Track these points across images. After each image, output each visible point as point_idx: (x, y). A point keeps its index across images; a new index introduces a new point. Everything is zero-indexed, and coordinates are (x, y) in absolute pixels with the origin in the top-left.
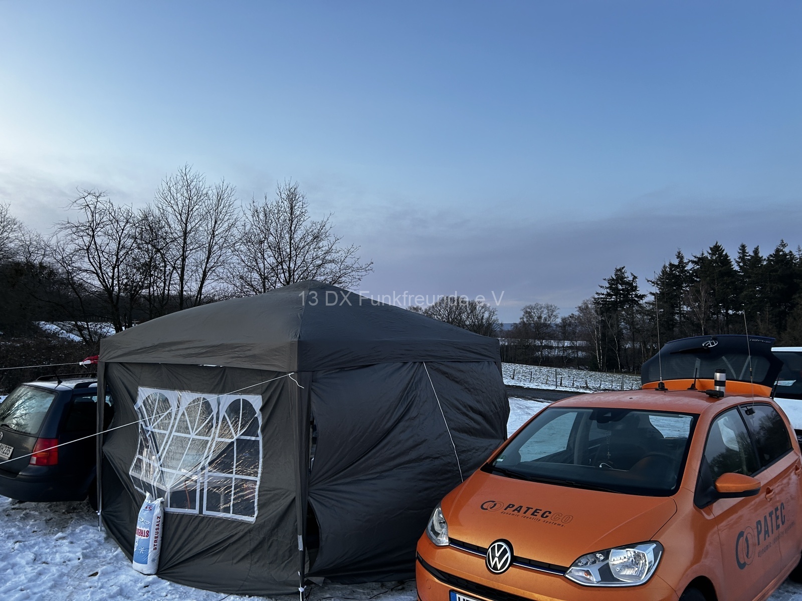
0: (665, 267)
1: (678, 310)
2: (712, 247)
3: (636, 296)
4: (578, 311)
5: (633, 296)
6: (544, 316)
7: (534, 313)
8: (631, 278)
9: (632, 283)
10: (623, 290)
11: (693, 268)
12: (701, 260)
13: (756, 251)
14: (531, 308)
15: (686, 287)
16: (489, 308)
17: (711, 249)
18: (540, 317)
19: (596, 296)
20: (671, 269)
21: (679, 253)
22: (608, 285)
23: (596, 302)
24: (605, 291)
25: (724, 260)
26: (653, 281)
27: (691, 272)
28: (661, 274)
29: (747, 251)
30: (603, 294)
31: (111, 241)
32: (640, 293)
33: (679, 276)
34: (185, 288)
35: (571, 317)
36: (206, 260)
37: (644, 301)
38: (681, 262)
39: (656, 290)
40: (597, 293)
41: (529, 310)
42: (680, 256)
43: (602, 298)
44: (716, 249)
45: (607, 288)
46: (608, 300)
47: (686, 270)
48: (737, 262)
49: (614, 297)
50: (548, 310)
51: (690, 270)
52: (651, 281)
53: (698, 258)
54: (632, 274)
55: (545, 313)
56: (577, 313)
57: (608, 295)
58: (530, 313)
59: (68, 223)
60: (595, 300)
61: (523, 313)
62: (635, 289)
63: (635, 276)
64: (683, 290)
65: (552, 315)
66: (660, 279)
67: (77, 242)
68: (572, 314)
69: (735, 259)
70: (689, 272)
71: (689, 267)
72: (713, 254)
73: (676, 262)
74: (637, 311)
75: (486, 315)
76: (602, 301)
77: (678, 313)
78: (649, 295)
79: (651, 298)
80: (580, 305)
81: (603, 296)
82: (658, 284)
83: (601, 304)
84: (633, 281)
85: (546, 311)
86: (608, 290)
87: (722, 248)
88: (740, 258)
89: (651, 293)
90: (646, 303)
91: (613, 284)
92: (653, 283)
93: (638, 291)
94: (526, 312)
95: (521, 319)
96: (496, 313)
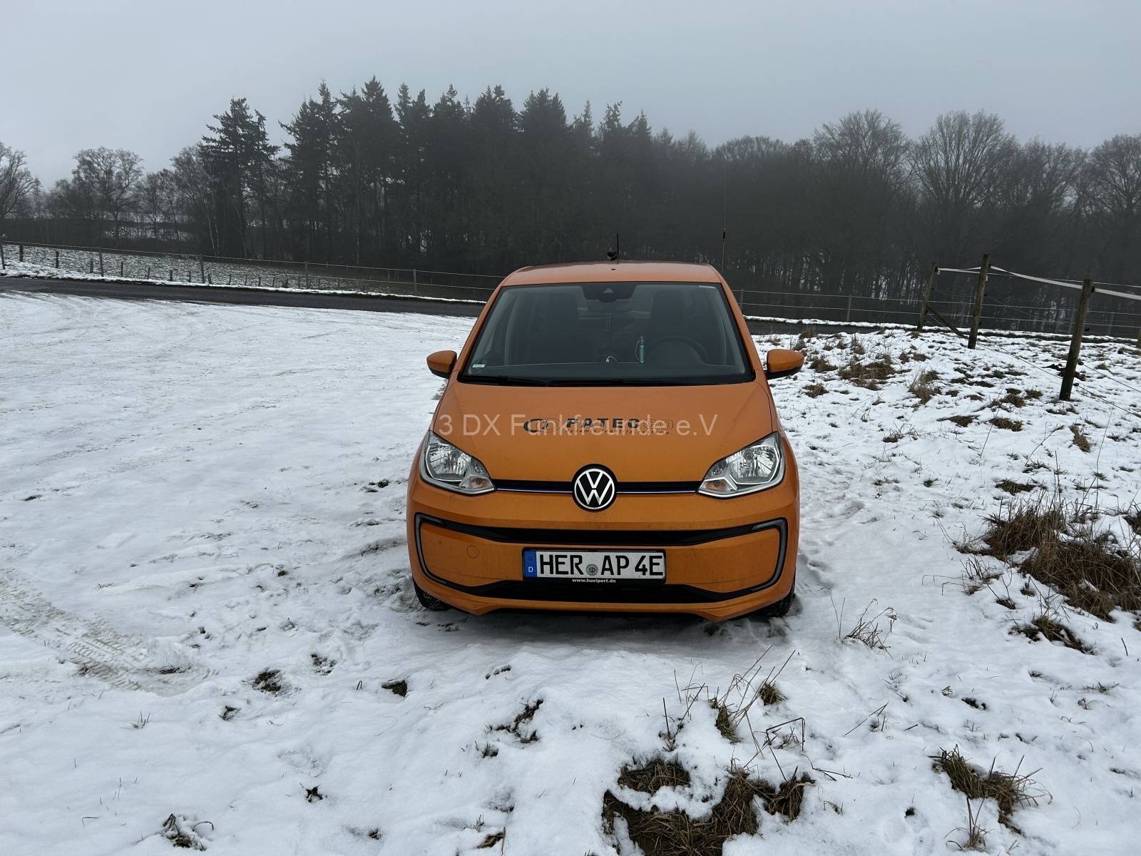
0: (304, 105)
1: (323, 173)
2: (368, 83)
3: (265, 147)
4: (174, 166)
5: (261, 148)
6: (116, 171)
7: (99, 164)
8: (255, 119)
9: (258, 126)
10: (244, 136)
11: (342, 112)
12: (352, 102)
13: (422, 97)
14: (93, 155)
15: (334, 139)
17: (366, 85)
18: (109, 173)
19: (205, 143)
20: (312, 110)
21: (323, 86)
22: (221, 127)
23: (204, 152)
24: (217, 136)
26: (289, 126)
27: (339, 118)
28: (300, 116)
29: (409, 95)
30: (214, 141)
32: (271, 143)
33: (325, 122)
35: (162, 174)
37: (277, 156)
38: (326, 101)
39: (292, 140)
40: (205, 139)
41: (88, 158)
42: (324, 92)
43: (213, 147)
44: (373, 88)
45: (220, 131)
46: (223, 150)
47: (333, 115)
48: (397, 109)
49: (231, 146)
50: (123, 160)
51: (339, 114)
52: (286, 127)
53: (348, 97)
54: (257, 112)
55: (117, 165)
56: (173, 169)
57: (223, 142)
58: (89, 163)
60: (202, 150)
61: (78, 164)
62: (262, 136)
63: (261, 116)
64: (330, 144)
65: (130, 169)
66: (298, 124)
71: (338, 110)
72: (369, 94)
73: (319, 100)
76: (213, 152)
77: (322, 178)
80: (178, 156)
81: (214, 144)
82: (295, 132)
83: (212, 156)
84: (259, 123)
85: (119, 163)
86: (222, 135)
87: (380, 87)
89: (286, 145)
91: (230, 126)
92: (289, 129)
93: (267, 140)
94: (83, 162)
95: (74, 173)
96: (23, 159)
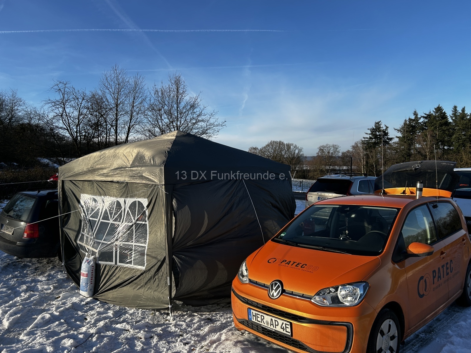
0: (406, 121)
1: (413, 147)
2: (436, 108)
3: (388, 138)
4: (352, 148)
5: (386, 139)
6: (331, 152)
7: (325, 150)
8: (384, 128)
9: (385, 131)
10: (379, 135)
11: (424, 121)
12: (429, 116)
13: (463, 110)
14: (324, 147)
15: (419, 132)
16: (298, 147)
17: (435, 109)
18: (329, 152)
19: (363, 139)
20: (409, 122)
21: (415, 112)
22: (370, 132)
23: (363, 143)
24: (368, 136)
25: (444, 116)
26: (398, 129)
27: (422, 123)
28: (403, 125)
29: (457, 110)
30: (367, 138)
31: (75, 110)
32: (390, 137)
33: (415, 126)
34: (118, 137)
35: (347, 152)
36: (129, 121)
37: (392, 142)
38: (416, 117)
39: (400, 135)
40: (364, 138)
41: (322, 148)
42: (415, 114)
43: (366, 140)
44: (439, 109)
45: (370, 134)
46: (370, 141)
47: (419, 122)
48: (451, 117)
49: (374, 139)
50: (334, 148)
51: (422, 122)
52: (397, 130)
53: (427, 115)
54: (385, 125)
55: (332, 150)
56: (351, 150)
57: (371, 138)
58: (322, 150)
59: (49, 100)
60: (362, 142)
61: (319, 150)
62: (386, 134)
63: (387, 127)
64: (416, 134)
65: (336, 151)
66: (403, 128)
67: (55, 111)
68: (348, 150)
69: (450, 115)
70: (421, 124)
71: (422, 120)
72: (436, 112)
73: (413, 117)
74: (388, 148)
75: (297, 151)
76: (367, 142)
77: (413, 149)
78: (395, 138)
79: (397, 140)
80: (353, 145)
81: (367, 139)
82: (401, 131)
83: (366, 144)
84: (386, 130)
85: (332, 149)
86: (370, 135)
87: (442, 108)
88: (453, 114)
89: (397, 137)
90: (393, 143)
91: (373, 132)
92: (398, 130)
93: (388, 135)
94: (320, 149)
95: (317, 154)
96: (302, 150)
